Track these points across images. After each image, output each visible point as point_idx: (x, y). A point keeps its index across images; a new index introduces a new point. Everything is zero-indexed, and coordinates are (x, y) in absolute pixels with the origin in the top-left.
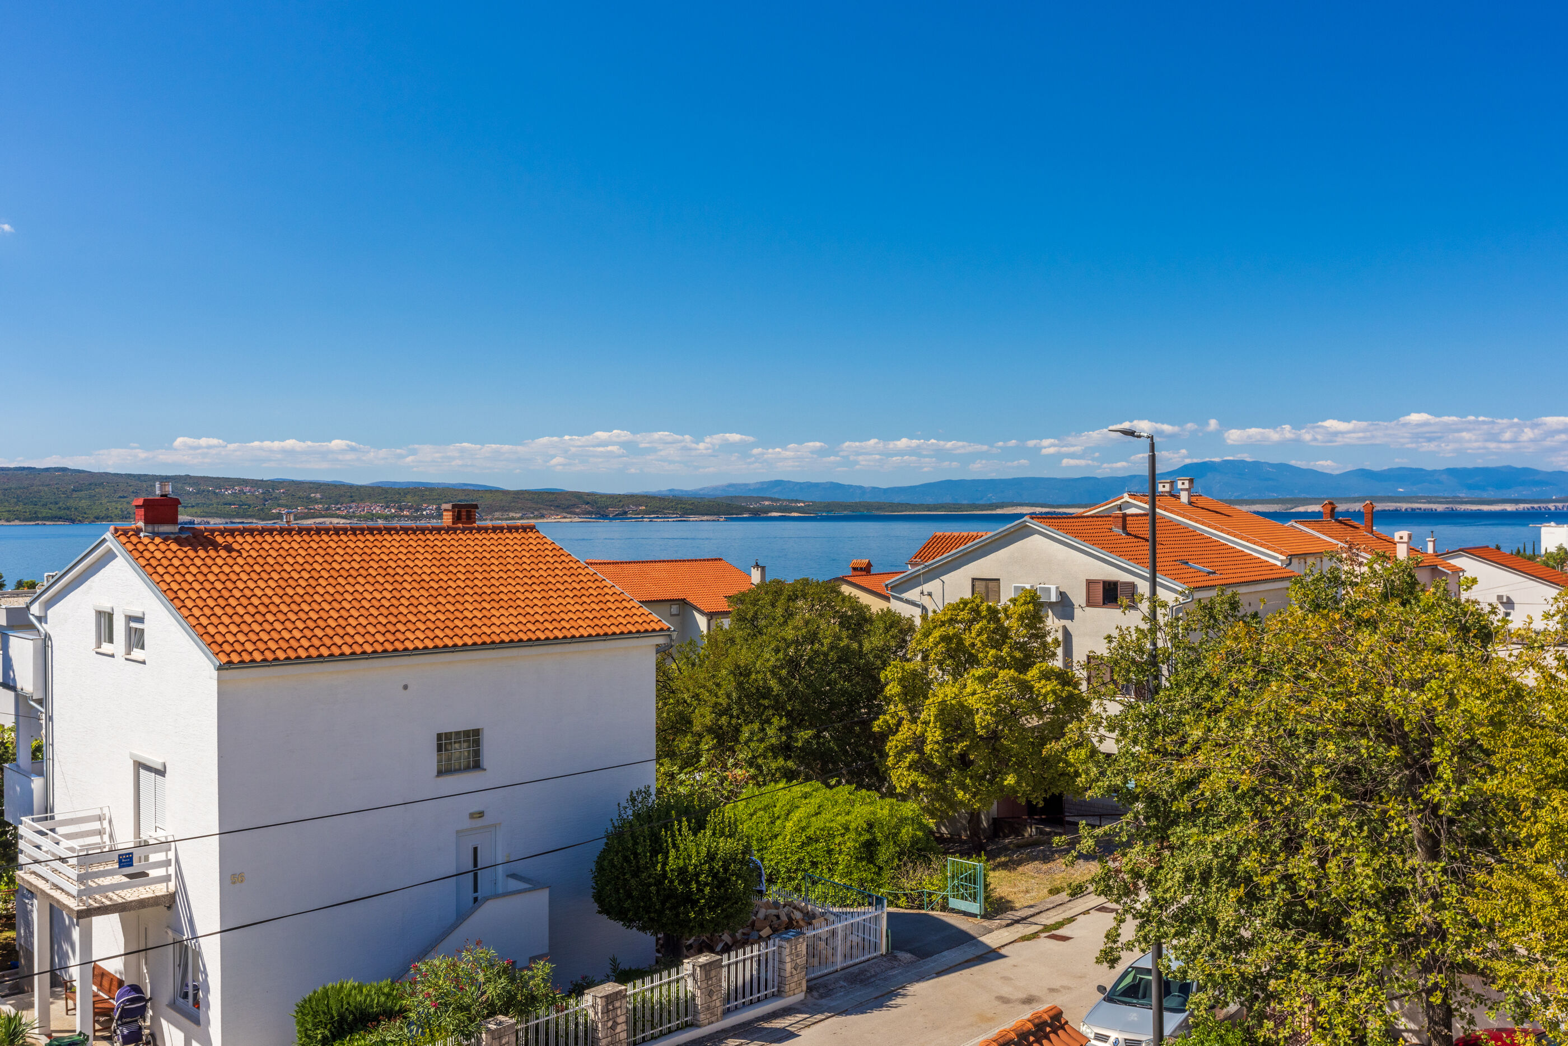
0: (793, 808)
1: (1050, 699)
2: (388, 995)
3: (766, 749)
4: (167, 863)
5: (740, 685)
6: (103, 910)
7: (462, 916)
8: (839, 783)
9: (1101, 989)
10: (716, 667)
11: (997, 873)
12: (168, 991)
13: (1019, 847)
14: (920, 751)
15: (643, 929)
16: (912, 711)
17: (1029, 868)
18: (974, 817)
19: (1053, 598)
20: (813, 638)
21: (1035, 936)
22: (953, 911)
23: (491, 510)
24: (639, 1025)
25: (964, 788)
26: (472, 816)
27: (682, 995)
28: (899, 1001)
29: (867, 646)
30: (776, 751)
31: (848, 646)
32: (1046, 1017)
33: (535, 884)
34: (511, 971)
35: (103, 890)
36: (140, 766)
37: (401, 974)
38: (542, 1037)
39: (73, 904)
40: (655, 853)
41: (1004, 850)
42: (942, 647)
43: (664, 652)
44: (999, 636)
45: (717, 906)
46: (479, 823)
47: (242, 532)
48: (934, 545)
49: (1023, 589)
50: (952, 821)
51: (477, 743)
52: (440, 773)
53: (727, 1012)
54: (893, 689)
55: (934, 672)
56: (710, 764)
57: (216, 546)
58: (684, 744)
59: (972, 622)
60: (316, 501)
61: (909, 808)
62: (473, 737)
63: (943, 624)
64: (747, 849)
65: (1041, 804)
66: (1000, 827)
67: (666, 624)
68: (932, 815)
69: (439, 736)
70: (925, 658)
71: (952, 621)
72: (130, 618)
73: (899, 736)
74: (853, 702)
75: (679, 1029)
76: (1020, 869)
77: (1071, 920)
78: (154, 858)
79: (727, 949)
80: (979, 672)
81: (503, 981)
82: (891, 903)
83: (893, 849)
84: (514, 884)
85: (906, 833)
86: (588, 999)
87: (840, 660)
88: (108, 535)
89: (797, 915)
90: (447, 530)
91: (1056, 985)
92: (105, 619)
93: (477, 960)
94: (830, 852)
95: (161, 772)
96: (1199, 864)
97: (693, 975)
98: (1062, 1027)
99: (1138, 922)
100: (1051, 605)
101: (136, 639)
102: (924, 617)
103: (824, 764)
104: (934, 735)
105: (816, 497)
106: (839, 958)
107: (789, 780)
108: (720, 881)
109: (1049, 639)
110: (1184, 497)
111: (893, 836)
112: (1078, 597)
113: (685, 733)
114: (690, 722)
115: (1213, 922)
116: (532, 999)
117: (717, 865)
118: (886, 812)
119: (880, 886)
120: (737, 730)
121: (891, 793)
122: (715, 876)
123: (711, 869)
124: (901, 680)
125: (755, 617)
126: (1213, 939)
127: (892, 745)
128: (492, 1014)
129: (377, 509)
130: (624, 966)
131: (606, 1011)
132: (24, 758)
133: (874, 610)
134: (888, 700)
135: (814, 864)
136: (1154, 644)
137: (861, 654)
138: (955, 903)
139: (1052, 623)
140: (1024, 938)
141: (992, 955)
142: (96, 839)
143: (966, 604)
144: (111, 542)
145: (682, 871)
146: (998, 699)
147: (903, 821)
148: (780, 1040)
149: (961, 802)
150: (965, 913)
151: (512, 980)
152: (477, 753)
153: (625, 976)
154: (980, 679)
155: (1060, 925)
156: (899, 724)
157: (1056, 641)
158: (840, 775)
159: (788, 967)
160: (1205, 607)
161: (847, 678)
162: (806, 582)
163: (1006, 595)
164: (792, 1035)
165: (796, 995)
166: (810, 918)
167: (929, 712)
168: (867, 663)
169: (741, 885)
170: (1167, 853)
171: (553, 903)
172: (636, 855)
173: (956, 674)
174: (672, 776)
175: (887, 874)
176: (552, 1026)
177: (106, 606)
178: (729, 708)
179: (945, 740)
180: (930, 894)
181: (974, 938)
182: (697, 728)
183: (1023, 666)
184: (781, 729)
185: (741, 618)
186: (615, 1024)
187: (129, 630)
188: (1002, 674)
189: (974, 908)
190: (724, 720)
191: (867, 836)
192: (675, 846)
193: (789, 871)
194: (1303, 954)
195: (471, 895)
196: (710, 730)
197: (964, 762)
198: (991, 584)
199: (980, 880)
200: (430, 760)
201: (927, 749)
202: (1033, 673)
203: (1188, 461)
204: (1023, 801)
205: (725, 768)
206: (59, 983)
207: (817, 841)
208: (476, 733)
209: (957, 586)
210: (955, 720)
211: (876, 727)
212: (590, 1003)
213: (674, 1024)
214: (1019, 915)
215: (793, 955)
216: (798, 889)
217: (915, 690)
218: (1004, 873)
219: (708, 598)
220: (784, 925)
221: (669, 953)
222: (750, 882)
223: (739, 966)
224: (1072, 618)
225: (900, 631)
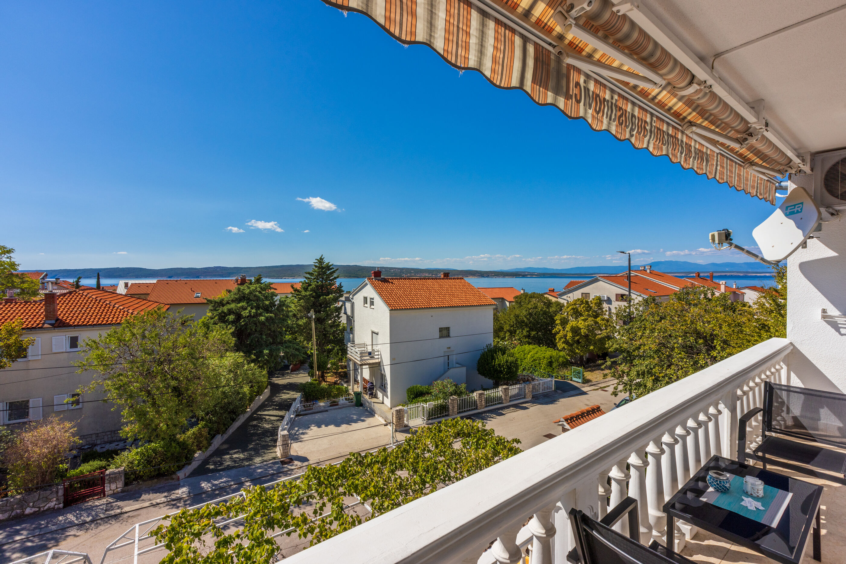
0: (530, 352)
1: (604, 326)
2: (427, 389)
3: (523, 336)
4: (379, 355)
5: (516, 319)
6: (365, 364)
7: (445, 372)
8: (543, 346)
9: (615, 404)
10: (510, 315)
11: (587, 372)
13: (594, 366)
14: (566, 339)
15: (489, 378)
16: (563, 328)
17: (597, 372)
18: (581, 357)
19: (606, 299)
20: (536, 307)
21: (597, 389)
22: (574, 381)
23: (454, 275)
24: (488, 402)
25: (578, 349)
26: (448, 348)
27: (499, 395)
28: (557, 402)
29: (551, 310)
30: (525, 337)
31: (546, 310)
32: (595, 407)
33: (463, 366)
34: (456, 386)
35: (365, 360)
36: (373, 332)
37: (431, 384)
38: (464, 402)
39: (359, 363)
40: (492, 360)
41: (590, 367)
42: (572, 311)
43: (496, 309)
44: (589, 308)
45: (508, 374)
46: (449, 350)
47: (395, 279)
48: (571, 284)
49: (596, 296)
50: (575, 357)
51: (449, 330)
52: (441, 337)
53: (511, 401)
54: (558, 322)
55: (570, 318)
56: (508, 339)
57: (389, 282)
58: (502, 334)
59: (581, 304)
61: (562, 353)
62: (448, 329)
63: (573, 305)
64: (516, 360)
65: (601, 355)
66: (589, 360)
67: (496, 303)
68: (569, 356)
69: (440, 328)
70: (567, 314)
71: (575, 304)
72: (371, 299)
73: (560, 334)
74: (547, 325)
75: (498, 404)
76: (594, 372)
77: (609, 386)
78: (376, 353)
79: (511, 385)
80: (583, 318)
81: (454, 387)
82: (556, 378)
83: (557, 364)
84: (457, 365)
85: (561, 360)
87: (543, 314)
88: (366, 280)
89: (530, 378)
90: (442, 279)
91: (603, 402)
92: (365, 299)
93: (448, 382)
94: (540, 363)
95: (377, 334)
97: (502, 391)
98: (600, 411)
100: (605, 301)
101: (372, 303)
102: (568, 303)
103: (539, 341)
104: (570, 335)
105: (540, 272)
106: (541, 390)
107: (529, 344)
108: (509, 368)
109: (604, 310)
110: (648, 271)
111: (557, 360)
112: (613, 298)
113: (502, 331)
114: (503, 329)
116: (461, 393)
117: (508, 364)
118: (555, 354)
119: (553, 373)
120: (515, 331)
121: (558, 349)
122: (508, 366)
123: (507, 365)
124: (560, 320)
125: (520, 303)
127: (557, 337)
128: (452, 395)
130: (484, 387)
131: (479, 397)
132: (349, 330)
133: (553, 301)
134: (557, 325)
135: (535, 366)
136: (630, 310)
137: (549, 312)
138: (574, 379)
139: (605, 306)
140: (594, 390)
141: (584, 393)
142: (363, 349)
143: (579, 300)
144: (367, 281)
145: (499, 365)
146: (588, 326)
147: (560, 356)
148: (524, 409)
149: (577, 353)
150: (577, 382)
151: (456, 387)
152: (449, 333)
153: (484, 390)
154: (583, 320)
155: (605, 387)
156: (560, 331)
157: (606, 311)
158: (543, 343)
159: (527, 391)
161: (546, 319)
162: (534, 293)
163: (592, 297)
164: (528, 408)
165: (529, 399)
166: (533, 379)
167: (568, 328)
168: (551, 315)
169: (514, 369)
171: (467, 371)
172: (487, 360)
173: (576, 318)
174: (498, 342)
175: (556, 370)
176: (466, 399)
177: (366, 296)
178: (513, 325)
179: (573, 336)
180: (567, 376)
181: (579, 388)
182: (505, 330)
183: (596, 317)
184: (527, 331)
185: (517, 302)
186: (482, 401)
187: (371, 301)
188: (589, 319)
189: (580, 381)
190: (512, 328)
191: (550, 360)
192: (497, 358)
193: (528, 368)
195: (447, 367)
196: (508, 331)
197: (578, 342)
198: (587, 295)
199: (581, 373)
200: (437, 335)
201: (568, 338)
202: (598, 319)
204: (595, 354)
205: (512, 341)
206: (356, 381)
207: (536, 360)
208: (449, 328)
209: (577, 295)
210: (575, 331)
211: (553, 332)
212: (475, 395)
213: (497, 402)
214: (593, 383)
215: (528, 388)
216: (531, 372)
217: (564, 322)
218: (590, 373)
219: (509, 297)
220: (526, 380)
221: (496, 385)
222: (517, 369)
223: (514, 389)
224: (611, 304)
225: (560, 306)
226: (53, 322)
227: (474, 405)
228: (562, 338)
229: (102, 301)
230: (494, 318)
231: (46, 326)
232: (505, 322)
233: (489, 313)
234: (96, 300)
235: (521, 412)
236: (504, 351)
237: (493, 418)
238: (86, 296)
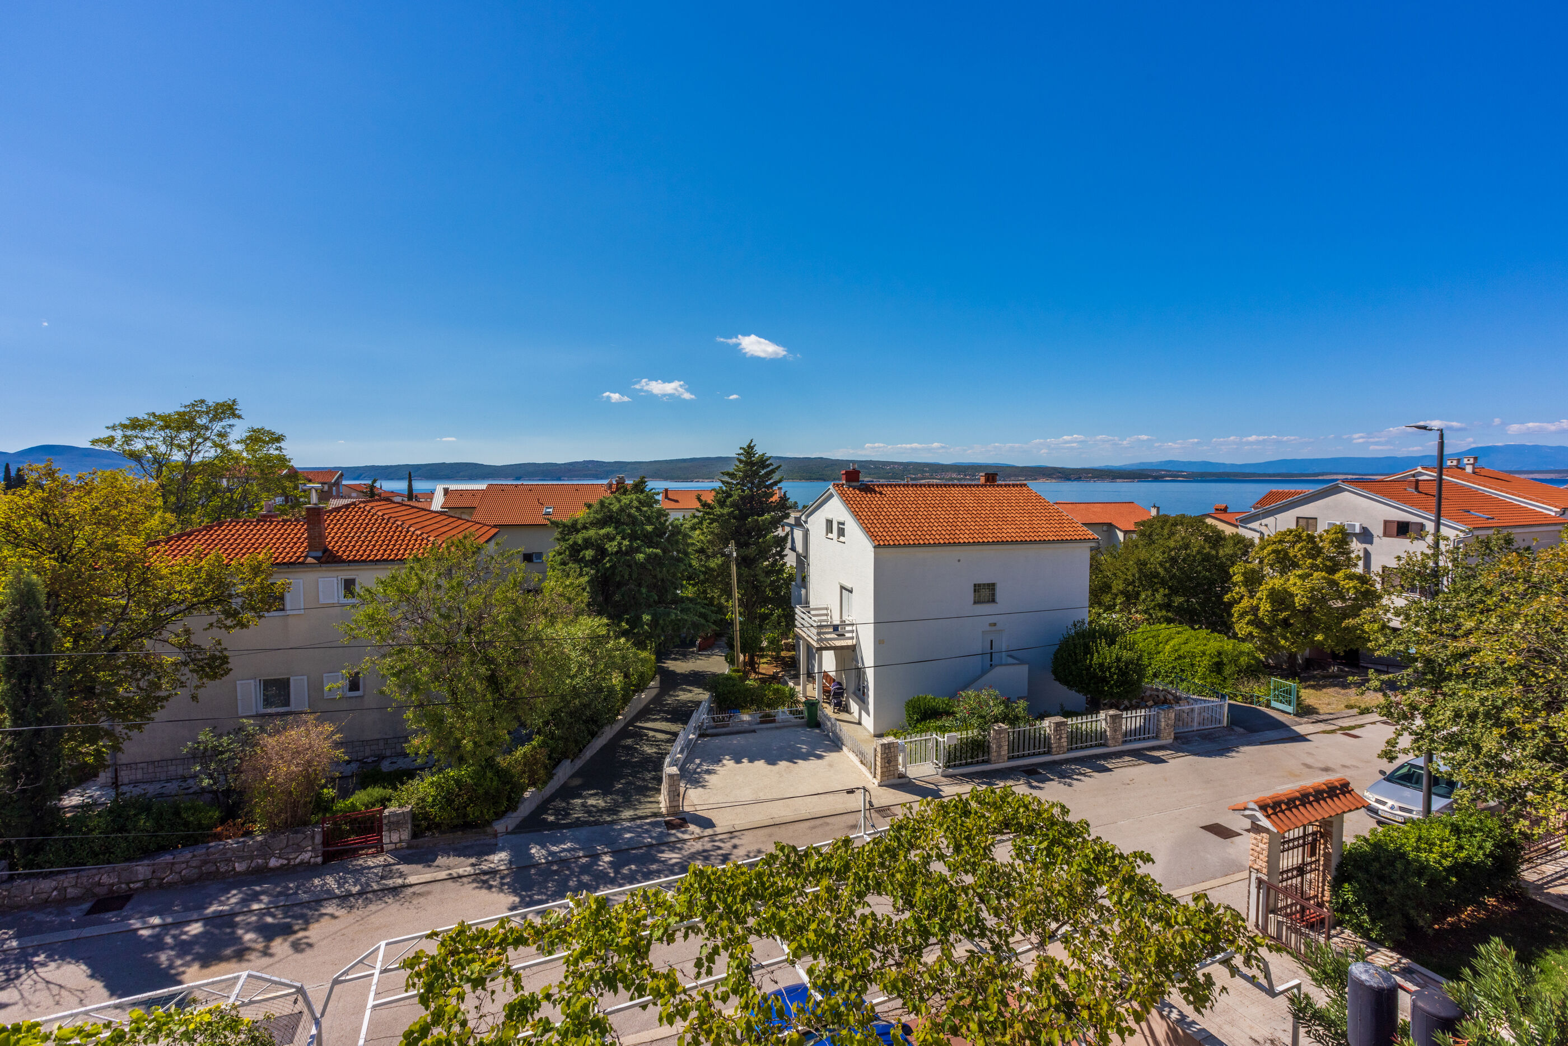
0: (1170, 639)
1: (1351, 592)
2: (947, 704)
3: (1155, 606)
4: (852, 631)
5: (1140, 570)
6: (827, 648)
7: (984, 672)
8: (1200, 628)
9: (1382, 772)
10: (1127, 559)
11: (1307, 691)
12: (852, 688)
13: (1324, 677)
14: (1256, 615)
15: (1079, 692)
16: (1250, 592)
17: (1331, 690)
18: (1292, 657)
19: (1357, 530)
20: (1187, 547)
22: (1274, 708)
23: (1009, 476)
24: (1074, 740)
25: (1286, 639)
26: (990, 625)
27: (1099, 729)
28: (1234, 754)
29: (1221, 553)
30: (1161, 607)
31: (1209, 553)
32: (1337, 784)
33: (1022, 662)
34: (1007, 702)
35: (827, 640)
36: (842, 588)
37: (953, 695)
38: (1022, 738)
39: (815, 644)
40: (1086, 654)
41: (1313, 678)
42: (1272, 556)
43: (1096, 551)
44: (1315, 551)
45: (1121, 685)
46: (993, 628)
47: (886, 486)
48: (1271, 496)
49: (1334, 524)
50: (1277, 657)
51: (994, 589)
52: (975, 603)
53: (1125, 742)
54: (1238, 578)
55: (1267, 570)
56: (1121, 610)
57: (875, 492)
58: (1107, 599)
59: (1295, 543)
60: (926, 472)
61: (1247, 647)
62: (992, 587)
63: (1275, 543)
64: (1140, 658)
65: (1342, 654)
66: (1311, 664)
67: (1096, 536)
68: (1263, 652)
69: (975, 585)
70: (1261, 562)
71: (1281, 542)
72: (839, 523)
73: (1241, 605)
74: (1212, 583)
75: (1096, 746)
76: (1324, 690)
77: (1362, 726)
78: (848, 628)
79: (1126, 709)
80: (1300, 572)
81: (1002, 707)
82: (1231, 698)
83: (1235, 669)
84: (1011, 660)
85: (1244, 660)
86: (1046, 723)
87: (1203, 560)
88: (831, 487)
89: (1170, 697)
90: (982, 486)
91: (1348, 763)
92: (829, 523)
93: (989, 695)
94: (1192, 665)
95: (851, 591)
96: (1467, 708)
97: (1106, 720)
98: (1349, 792)
99: (1413, 737)
100: (1355, 535)
101: (841, 532)
102: (1262, 539)
103: (1192, 617)
104: (1265, 607)
105: (1195, 470)
106: (1195, 724)
107: (1169, 623)
108: (1123, 673)
109: (1353, 555)
110: (1469, 469)
111: (1235, 661)
112: (1377, 530)
113: (1107, 593)
114: (1110, 587)
115: (1478, 748)
116: (1017, 718)
117: (1122, 665)
118: (1230, 647)
119: (1224, 688)
120: (1138, 594)
121: (1235, 636)
122: (1120, 670)
123: (1118, 666)
124: (1243, 574)
125: (1150, 535)
126: (1477, 758)
127: (1236, 610)
128: (996, 721)
129: (954, 476)
130: (1067, 710)
131: (1056, 730)
132: (799, 580)
133: (1227, 533)
134: (1235, 584)
136: (1436, 563)
137: (1217, 557)
138: (1274, 704)
139: (1356, 547)
140: (1324, 732)
141: (1301, 738)
142: (825, 618)
143: (1291, 532)
144: (832, 490)
145: (1101, 665)
146: (1313, 589)
147: (1241, 653)
148: (1156, 762)
149: (1283, 647)
150: (1283, 711)
151: (1007, 707)
152: (993, 595)
153: (1067, 714)
154: (1300, 577)
155: (1352, 728)
156: (1242, 598)
157: (1358, 558)
158: (1200, 623)
159: (1163, 724)
160: (1482, 542)
161: (1209, 570)
162: (1183, 516)
163: (1321, 528)
164: (1163, 761)
165: (1169, 741)
166: (1178, 700)
167: (1262, 592)
168: (1221, 562)
169: (1135, 676)
170: (1440, 697)
171: (1030, 672)
172: (1075, 654)
173: (1283, 572)
174: (1099, 615)
175: (1230, 682)
176: (1027, 733)
177: (830, 517)
178: (1134, 581)
179: (1273, 610)
180: (1258, 697)
181: (1288, 726)
182: (1114, 591)
183: (1332, 570)
184: (1165, 595)
185: (1142, 534)
186: (1060, 738)
187: (839, 528)
188: (1315, 574)
189: (1290, 709)
190: (1130, 588)
191: (1217, 659)
192: (1097, 651)
193: (1166, 672)
194: (1560, 781)
195: (989, 663)
196: (1122, 592)
197: (1286, 623)
198: (1310, 521)
199: (1294, 693)
200: (970, 596)
201: (1260, 614)
202: (1339, 576)
203: (1473, 446)
204: (1329, 651)
205: (1130, 612)
206: (810, 676)
207: (1185, 658)
208: (994, 585)
209: (1286, 521)
210: (1281, 599)
211: (1226, 598)
212: (1047, 724)
213: (1094, 743)
214: (1321, 717)
215: (1166, 719)
216: (1172, 682)
217: (1253, 580)
218: (1312, 691)
219: (1125, 523)
220: (1162, 701)
221: (1093, 707)
222: (1141, 676)
223: (1133, 719)
224: (1371, 543)
225: (1244, 546)
226: (319, 554)
227: (1044, 744)
228: (1246, 613)
229: (391, 521)
230: (1091, 566)
231: (309, 560)
232: (1115, 574)
233: (1082, 555)
234: (383, 519)
235: (1149, 768)
236: (1111, 636)
237: (1084, 775)
238: (369, 512)
